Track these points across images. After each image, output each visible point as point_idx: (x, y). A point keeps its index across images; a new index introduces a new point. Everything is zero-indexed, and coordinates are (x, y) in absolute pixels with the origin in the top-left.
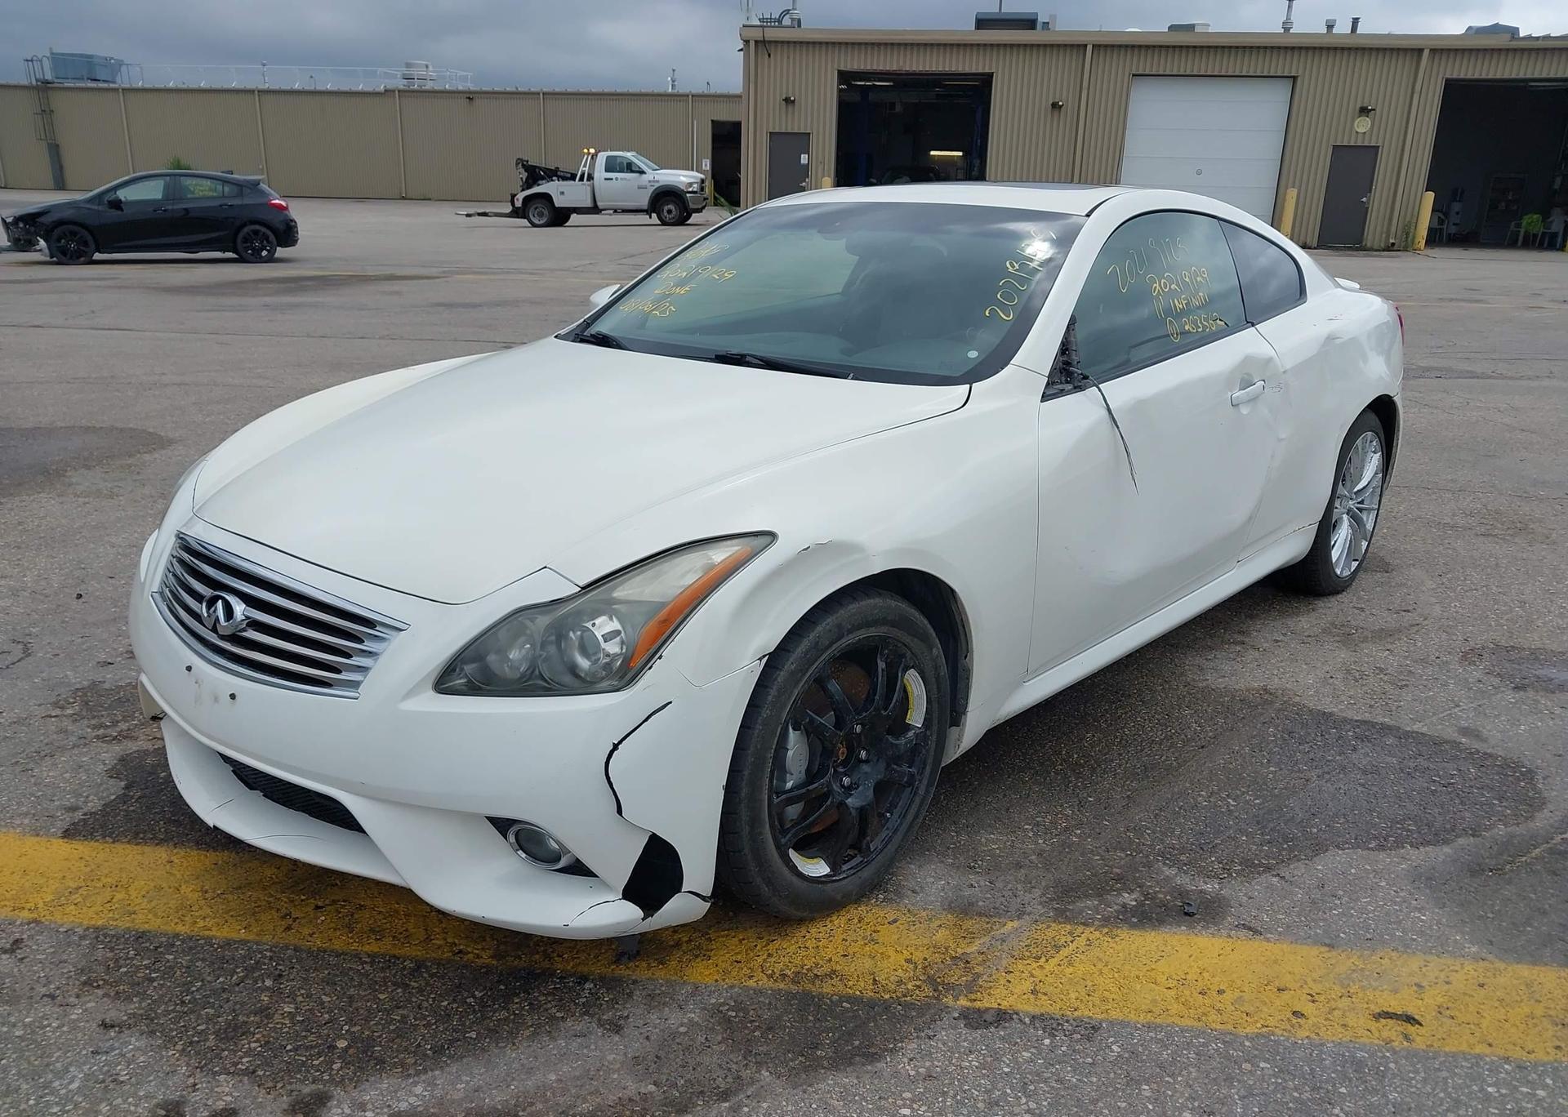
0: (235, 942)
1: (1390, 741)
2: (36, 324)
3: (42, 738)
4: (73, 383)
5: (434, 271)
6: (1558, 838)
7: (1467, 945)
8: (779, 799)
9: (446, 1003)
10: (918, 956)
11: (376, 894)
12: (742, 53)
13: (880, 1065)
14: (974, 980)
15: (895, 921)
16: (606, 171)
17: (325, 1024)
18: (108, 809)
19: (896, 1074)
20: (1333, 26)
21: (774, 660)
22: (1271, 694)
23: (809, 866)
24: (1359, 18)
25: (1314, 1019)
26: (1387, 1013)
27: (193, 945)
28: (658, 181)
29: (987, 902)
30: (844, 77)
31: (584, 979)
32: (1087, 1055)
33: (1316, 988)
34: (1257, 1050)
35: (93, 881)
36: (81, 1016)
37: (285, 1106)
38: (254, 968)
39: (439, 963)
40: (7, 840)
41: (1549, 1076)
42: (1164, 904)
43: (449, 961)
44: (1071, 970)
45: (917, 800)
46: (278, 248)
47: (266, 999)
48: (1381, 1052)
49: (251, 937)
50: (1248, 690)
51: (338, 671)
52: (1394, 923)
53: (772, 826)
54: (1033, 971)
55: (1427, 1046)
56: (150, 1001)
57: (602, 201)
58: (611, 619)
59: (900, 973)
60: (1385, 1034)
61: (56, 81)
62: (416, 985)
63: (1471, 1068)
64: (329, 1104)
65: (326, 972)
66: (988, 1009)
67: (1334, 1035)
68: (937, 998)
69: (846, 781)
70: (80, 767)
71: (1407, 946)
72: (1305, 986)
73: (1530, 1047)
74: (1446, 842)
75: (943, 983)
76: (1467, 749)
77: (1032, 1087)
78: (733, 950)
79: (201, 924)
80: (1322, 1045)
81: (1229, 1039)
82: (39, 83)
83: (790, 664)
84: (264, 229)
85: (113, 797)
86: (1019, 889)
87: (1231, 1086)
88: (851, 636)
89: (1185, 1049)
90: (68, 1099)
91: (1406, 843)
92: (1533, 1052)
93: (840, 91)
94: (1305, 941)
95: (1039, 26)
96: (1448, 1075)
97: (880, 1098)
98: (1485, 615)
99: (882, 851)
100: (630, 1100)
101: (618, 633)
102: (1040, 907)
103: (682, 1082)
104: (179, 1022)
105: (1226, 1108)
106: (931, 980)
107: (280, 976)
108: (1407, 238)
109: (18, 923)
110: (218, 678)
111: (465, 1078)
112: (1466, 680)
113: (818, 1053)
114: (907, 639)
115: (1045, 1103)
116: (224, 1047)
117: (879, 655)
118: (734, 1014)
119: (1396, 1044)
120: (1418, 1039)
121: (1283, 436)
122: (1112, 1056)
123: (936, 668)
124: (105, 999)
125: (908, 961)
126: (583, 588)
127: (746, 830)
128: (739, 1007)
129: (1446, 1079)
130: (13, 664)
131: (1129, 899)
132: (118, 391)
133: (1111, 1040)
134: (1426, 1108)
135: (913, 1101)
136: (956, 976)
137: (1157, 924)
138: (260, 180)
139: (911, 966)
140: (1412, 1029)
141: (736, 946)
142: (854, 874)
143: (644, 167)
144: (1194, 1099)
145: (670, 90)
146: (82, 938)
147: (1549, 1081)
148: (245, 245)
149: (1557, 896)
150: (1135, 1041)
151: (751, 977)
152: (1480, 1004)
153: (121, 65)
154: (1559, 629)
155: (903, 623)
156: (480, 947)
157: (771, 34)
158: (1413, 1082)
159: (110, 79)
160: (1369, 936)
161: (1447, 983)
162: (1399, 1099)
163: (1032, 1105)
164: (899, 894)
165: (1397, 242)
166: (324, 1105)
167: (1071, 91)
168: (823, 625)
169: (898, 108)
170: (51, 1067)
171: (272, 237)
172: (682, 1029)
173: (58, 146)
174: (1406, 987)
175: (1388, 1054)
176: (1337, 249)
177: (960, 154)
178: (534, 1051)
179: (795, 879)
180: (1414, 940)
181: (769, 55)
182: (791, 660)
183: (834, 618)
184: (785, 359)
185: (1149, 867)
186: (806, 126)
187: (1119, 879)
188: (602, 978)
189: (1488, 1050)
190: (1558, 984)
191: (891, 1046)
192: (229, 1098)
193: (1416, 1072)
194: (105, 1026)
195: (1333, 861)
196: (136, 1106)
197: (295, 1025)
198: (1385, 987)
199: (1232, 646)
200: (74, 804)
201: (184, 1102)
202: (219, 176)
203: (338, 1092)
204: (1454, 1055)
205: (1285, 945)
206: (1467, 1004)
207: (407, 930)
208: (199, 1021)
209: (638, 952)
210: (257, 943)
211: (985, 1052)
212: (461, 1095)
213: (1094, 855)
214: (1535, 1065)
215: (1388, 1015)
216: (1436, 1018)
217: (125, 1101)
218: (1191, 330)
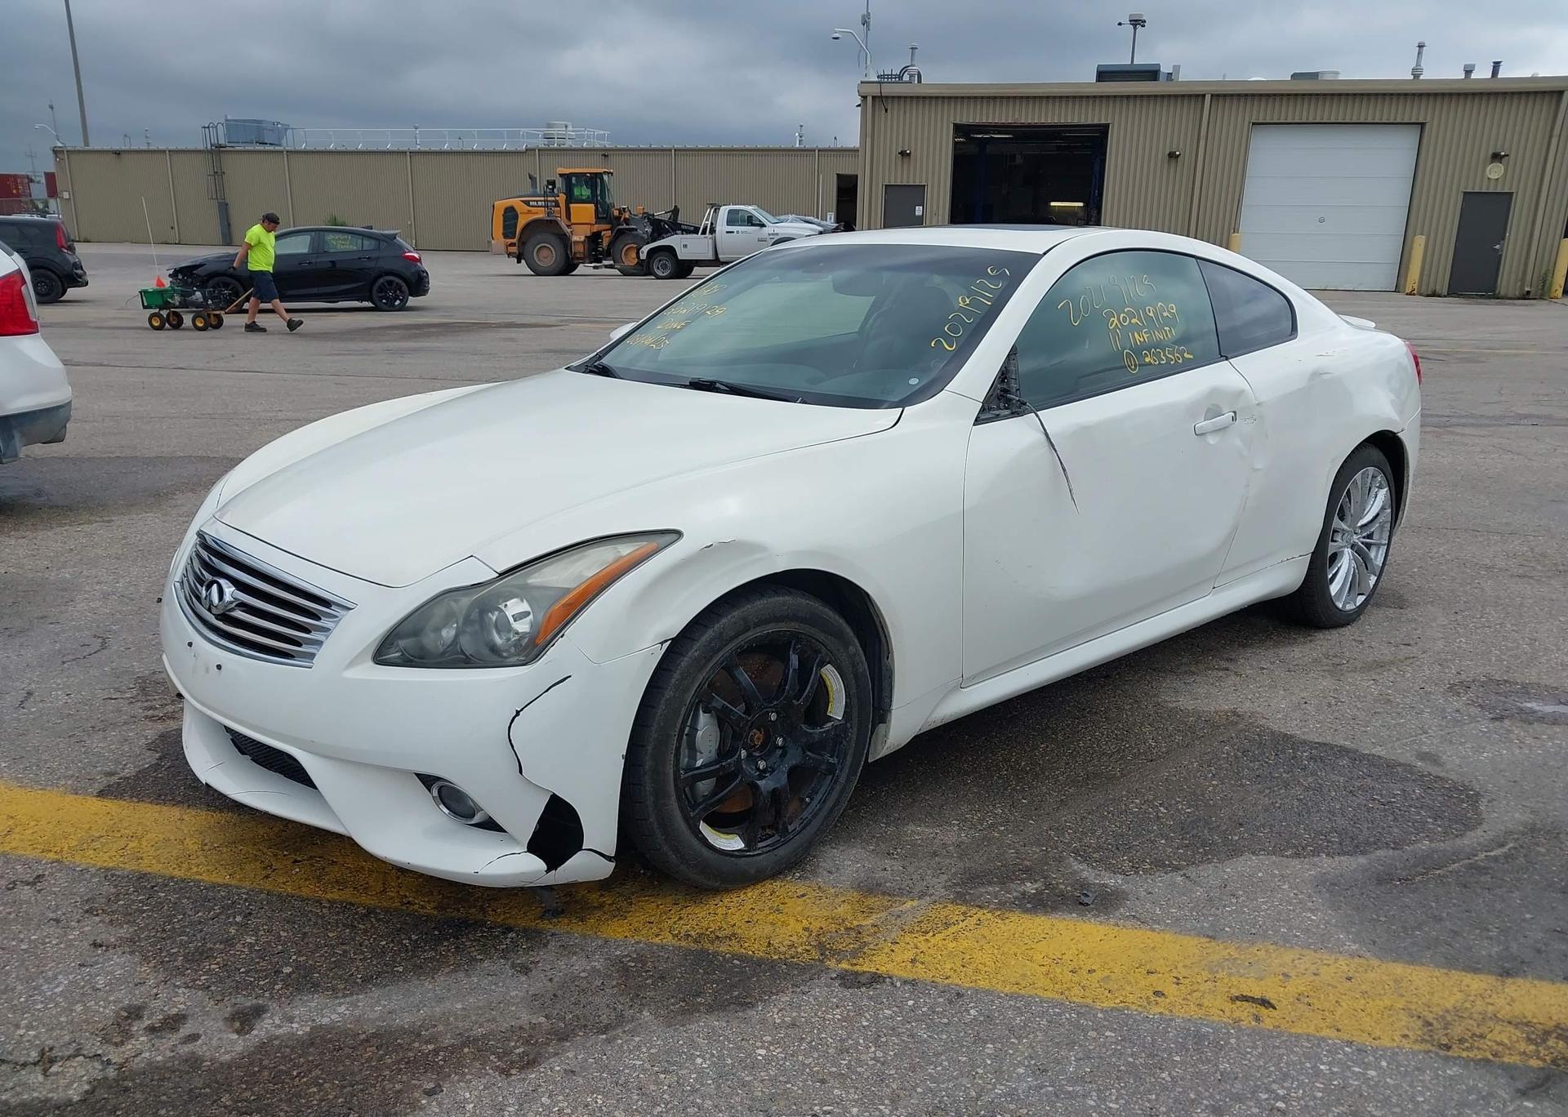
0: (220, 885)
1: (1345, 762)
2: (180, 366)
3: (100, 716)
4: (200, 418)
5: (552, 320)
6: (1482, 856)
7: (1348, 943)
8: (686, 775)
9: (384, 943)
10: (815, 926)
11: (349, 853)
12: (859, 108)
13: (751, 1012)
14: (860, 948)
15: (803, 896)
16: (728, 225)
17: (278, 953)
18: (141, 775)
19: (763, 1021)
20: (1471, 71)
21: (677, 646)
22: (1238, 716)
23: (723, 840)
24: (1500, 62)
25: (1172, 998)
26: (1245, 997)
27: (183, 886)
28: (777, 234)
29: (895, 883)
30: (959, 129)
31: (510, 929)
32: (945, 1016)
33: (1184, 972)
34: (1108, 1021)
35: (113, 831)
36: (77, 937)
37: (227, 1015)
38: (229, 907)
39: (387, 911)
40: (50, 797)
41: (1386, 1059)
42: (1062, 895)
43: (396, 909)
44: (954, 944)
45: (838, 788)
46: (410, 298)
47: (233, 931)
48: (1226, 1028)
49: (233, 883)
50: (1216, 712)
51: (299, 645)
52: (1283, 921)
53: (679, 799)
54: (919, 944)
55: (1274, 1026)
56: (136, 928)
57: (724, 254)
58: (522, 601)
59: (794, 938)
60: (1237, 1014)
61: (228, 145)
62: (363, 927)
63: (1311, 1047)
64: (264, 1016)
65: (289, 913)
66: (864, 972)
67: (1186, 1012)
68: (822, 961)
69: (762, 765)
70: (126, 740)
71: (1286, 941)
72: (1174, 970)
73: (1378, 1033)
74: (1363, 853)
75: (831, 949)
76: (1420, 772)
77: (884, 1039)
78: (648, 912)
79: (195, 869)
80: (1171, 1020)
81: (1085, 1010)
82: (213, 148)
83: (695, 651)
84: (397, 280)
85: (147, 766)
86: (929, 874)
87: (1072, 1049)
88: (758, 629)
89: (1039, 1017)
90: (51, 999)
91: (1324, 852)
92: (1380, 1038)
93: (956, 144)
94: (1189, 933)
95: (1162, 78)
96: (1285, 1052)
97: (742, 1040)
98: (1488, 650)
99: (800, 832)
100: (521, 1028)
101: (528, 614)
102: (942, 890)
103: (570, 1016)
104: (156, 946)
105: (1061, 1067)
106: (821, 946)
107: (250, 914)
108: (1544, 286)
109: (44, 862)
110: (210, 651)
111: (383, 1002)
112: (1444, 710)
113: (699, 1000)
114: (822, 637)
115: (891, 1053)
116: (188, 966)
117: (792, 649)
118: (633, 964)
119: (1244, 1023)
120: (1268, 1021)
121: (1259, 467)
122: (968, 1018)
123: (854, 665)
124: (100, 925)
125: (805, 929)
126: (500, 575)
127: (650, 801)
128: (641, 959)
129: (1281, 1056)
130: (90, 655)
131: (1030, 887)
132: (237, 425)
133: (972, 1005)
134: (1253, 1078)
135: (771, 1043)
136: (846, 944)
137: (1050, 910)
138: (397, 234)
139: (807, 933)
140: (1264, 1011)
141: (653, 910)
142: (769, 851)
143: (764, 221)
144: (1032, 1058)
145: (797, 145)
146: (93, 876)
147: (1384, 1064)
148: (380, 295)
149: (1460, 906)
150: (994, 1007)
151: (657, 936)
152: (1342, 994)
153: (286, 129)
154: (1561, 666)
155: (813, 620)
156: (426, 900)
157: (888, 90)
158: (1249, 1056)
159: (276, 143)
160: (1253, 931)
161: (1315, 974)
162: (1229, 1069)
163: (879, 1054)
164: (814, 872)
165: (1533, 290)
166: (259, 1016)
167: (1188, 143)
168: (729, 617)
169: (1019, 160)
170: (44, 975)
171: (405, 287)
172: (583, 975)
173: (227, 204)
174: (1272, 976)
175: (1232, 1031)
176: (1469, 297)
177: (1081, 204)
178: (449, 985)
179: (705, 851)
180: (1297, 936)
181: (886, 110)
182: (695, 648)
183: (740, 611)
184: (754, 386)
185: (1060, 862)
186: (921, 178)
187: (1027, 870)
188: (525, 930)
189: (1333, 1033)
190: (1428, 982)
191: (767, 998)
192: (182, 1006)
193: (1255, 1047)
194: (96, 945)
195: (1247, 864)
196: (105, 1008)
197: (251, 953)
198: (1252, 975)
199: (1215, 672)
200: (113, 770)
201: (144, 1008)
202: (359, 231)
203: (273, 1006)
204: (1298, 1036)
205: (1168, 935)
206: (1328, 994)
207: (367, 883)
208: (173, 946)
209: (563, 910)
210: (237, 888)
211: (851, 1007)
212: (377, 1015)
213: (1010, 849)
214: (1375, 1050)
215: (1245, 999)
216: (1292, 1004)
217: (96, 1004)
218: (1152, 362)
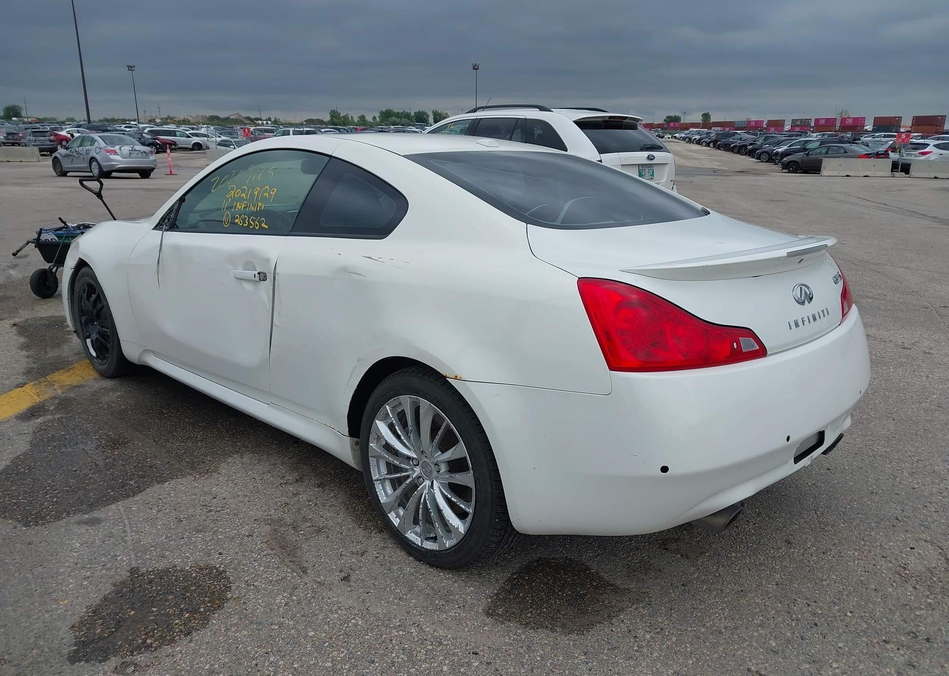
218: (239, 223)
